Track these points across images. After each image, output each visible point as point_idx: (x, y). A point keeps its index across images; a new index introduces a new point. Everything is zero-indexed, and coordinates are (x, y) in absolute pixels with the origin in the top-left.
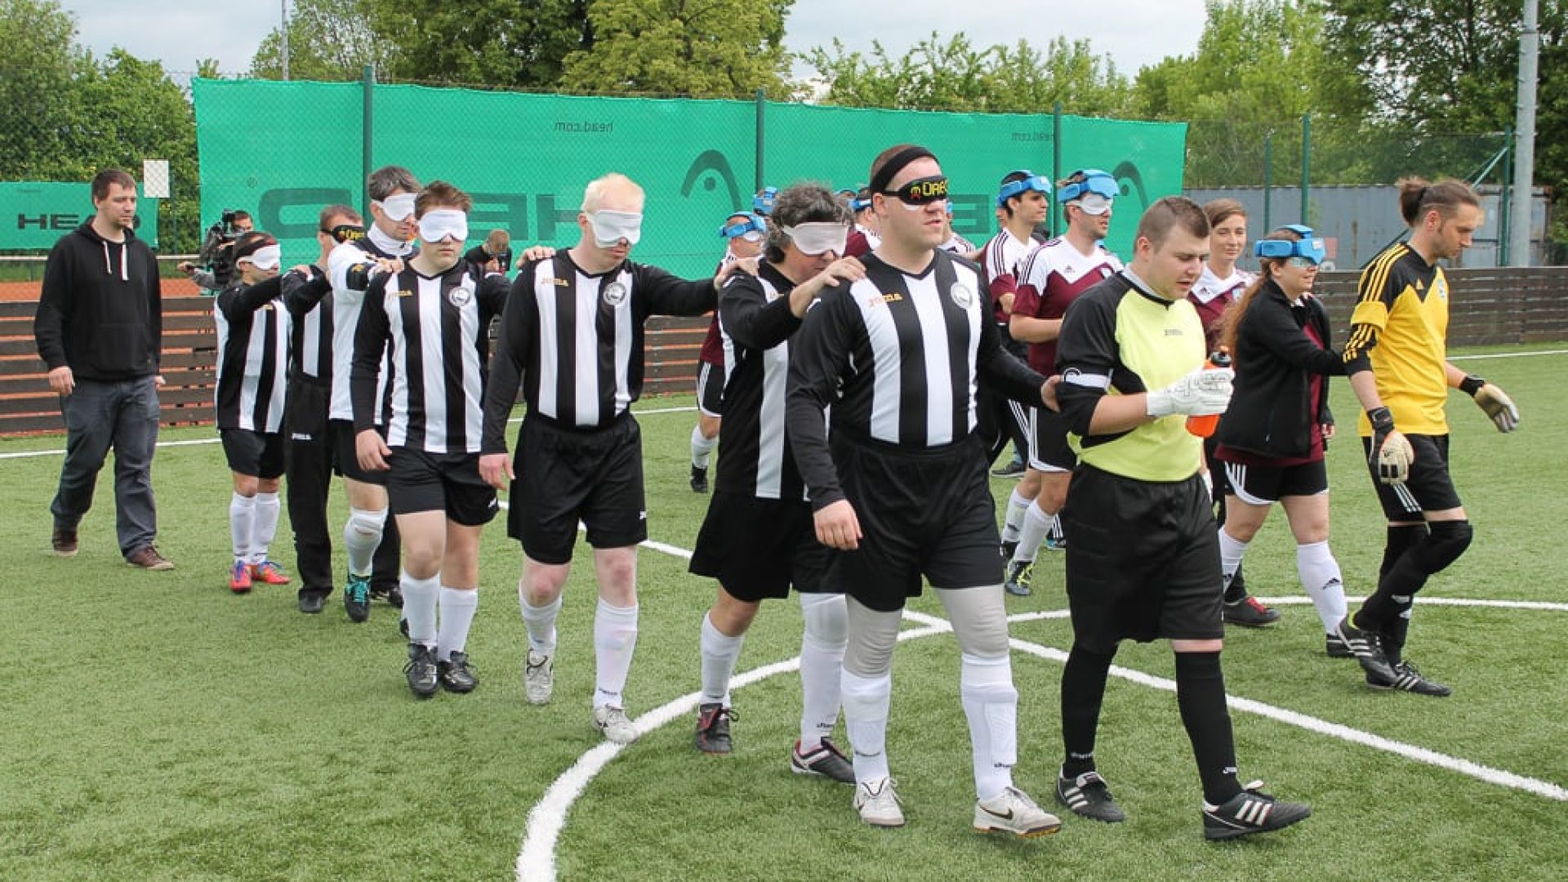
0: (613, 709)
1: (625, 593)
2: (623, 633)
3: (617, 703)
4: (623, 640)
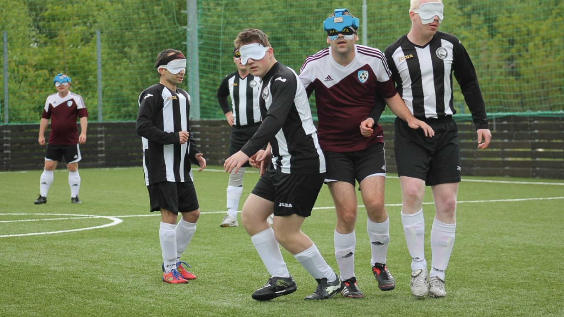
0: (439, 279)
1: (451, 216)
2: (446, 237)
3: (442, 276)
4: (448, 241)
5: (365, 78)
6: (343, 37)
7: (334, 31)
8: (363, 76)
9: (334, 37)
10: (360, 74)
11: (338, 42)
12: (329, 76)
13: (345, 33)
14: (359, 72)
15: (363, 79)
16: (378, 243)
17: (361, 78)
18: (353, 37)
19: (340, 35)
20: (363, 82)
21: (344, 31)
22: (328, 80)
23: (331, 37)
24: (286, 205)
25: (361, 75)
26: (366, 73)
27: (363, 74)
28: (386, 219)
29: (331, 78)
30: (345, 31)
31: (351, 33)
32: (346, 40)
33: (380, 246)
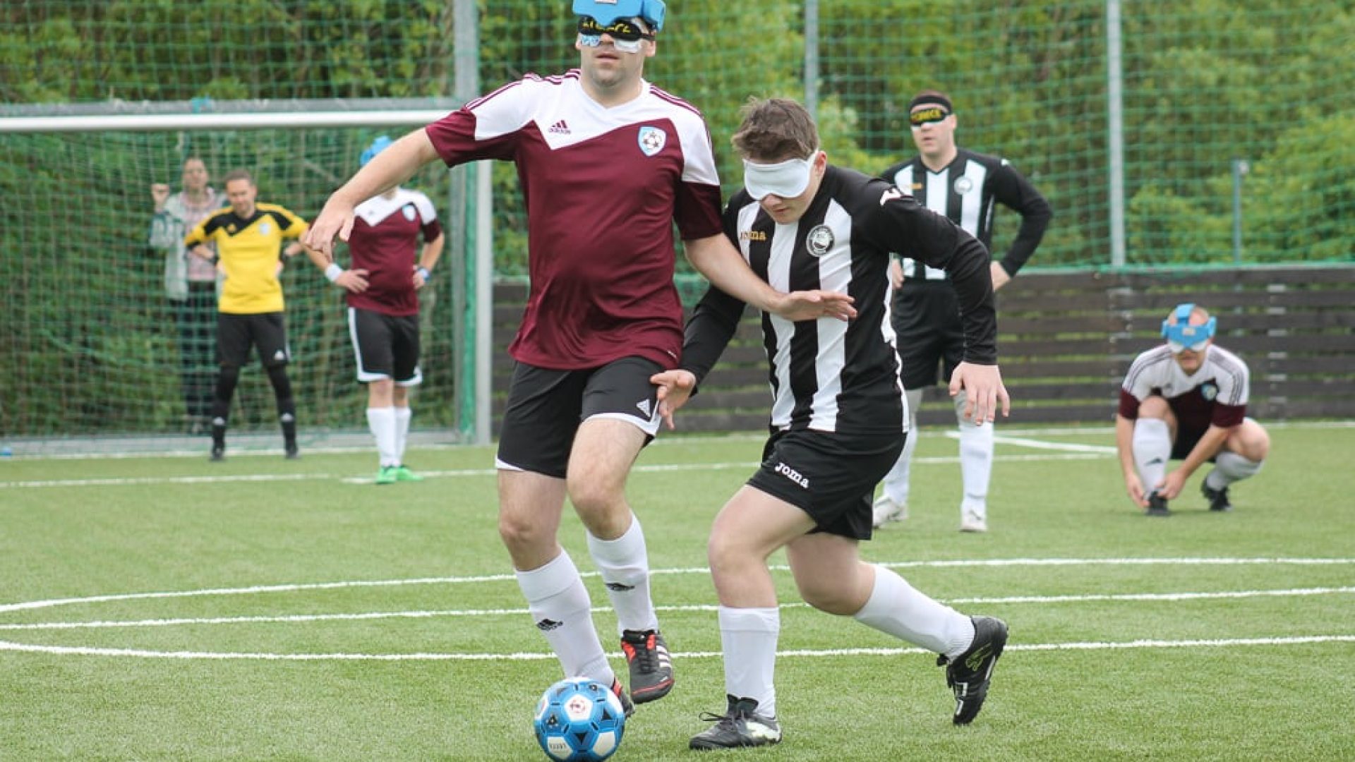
5: (656, 145)
6: (611, 43)
7: (592, 24)
8: (651, 141)
9: (590, 38)
10: (645, 134)
11: (599, 54)
12: (563, 122)
13: (619, 35)
14: (643, 130)
15: (650, 146)
16: (618, 587)
17: (646, 142)
18: (640, 46)
19: (606, 37)
20: (649, 153)
21: (616, 29)
22: (557, 131)
23: (585, 37)
24: (794, 476)
25: (646, 137)
26: (661, 137)
27: (653, 136)
28: (630, 522)
29: (565, 127)
30: (621, 29)
31: (634, 35)
32: (618, 52)
33: (623, 593)
